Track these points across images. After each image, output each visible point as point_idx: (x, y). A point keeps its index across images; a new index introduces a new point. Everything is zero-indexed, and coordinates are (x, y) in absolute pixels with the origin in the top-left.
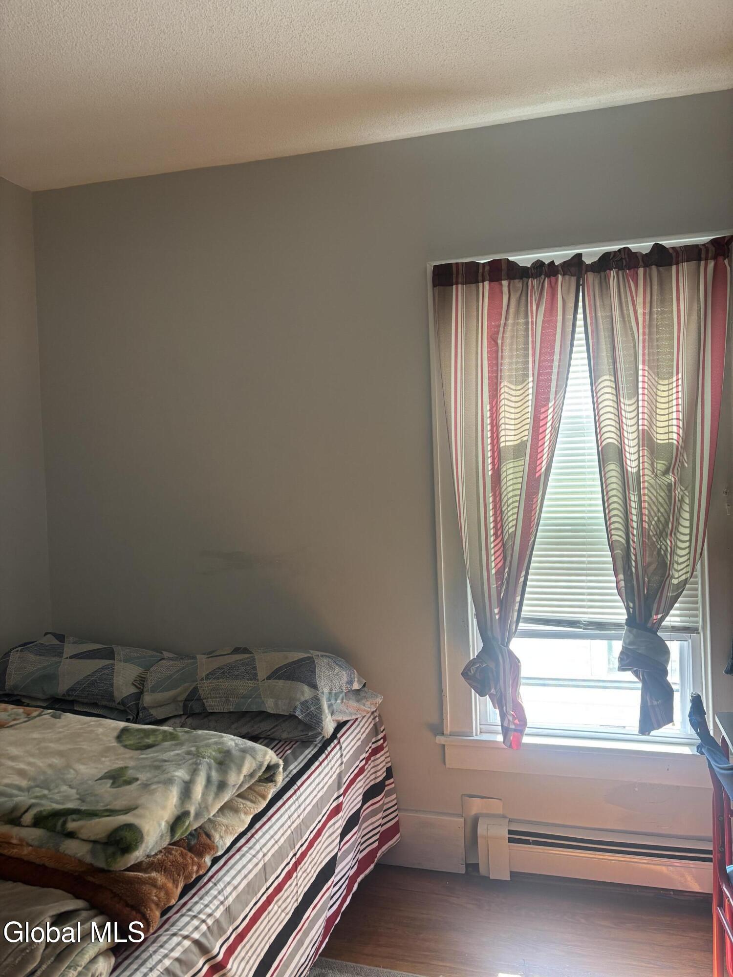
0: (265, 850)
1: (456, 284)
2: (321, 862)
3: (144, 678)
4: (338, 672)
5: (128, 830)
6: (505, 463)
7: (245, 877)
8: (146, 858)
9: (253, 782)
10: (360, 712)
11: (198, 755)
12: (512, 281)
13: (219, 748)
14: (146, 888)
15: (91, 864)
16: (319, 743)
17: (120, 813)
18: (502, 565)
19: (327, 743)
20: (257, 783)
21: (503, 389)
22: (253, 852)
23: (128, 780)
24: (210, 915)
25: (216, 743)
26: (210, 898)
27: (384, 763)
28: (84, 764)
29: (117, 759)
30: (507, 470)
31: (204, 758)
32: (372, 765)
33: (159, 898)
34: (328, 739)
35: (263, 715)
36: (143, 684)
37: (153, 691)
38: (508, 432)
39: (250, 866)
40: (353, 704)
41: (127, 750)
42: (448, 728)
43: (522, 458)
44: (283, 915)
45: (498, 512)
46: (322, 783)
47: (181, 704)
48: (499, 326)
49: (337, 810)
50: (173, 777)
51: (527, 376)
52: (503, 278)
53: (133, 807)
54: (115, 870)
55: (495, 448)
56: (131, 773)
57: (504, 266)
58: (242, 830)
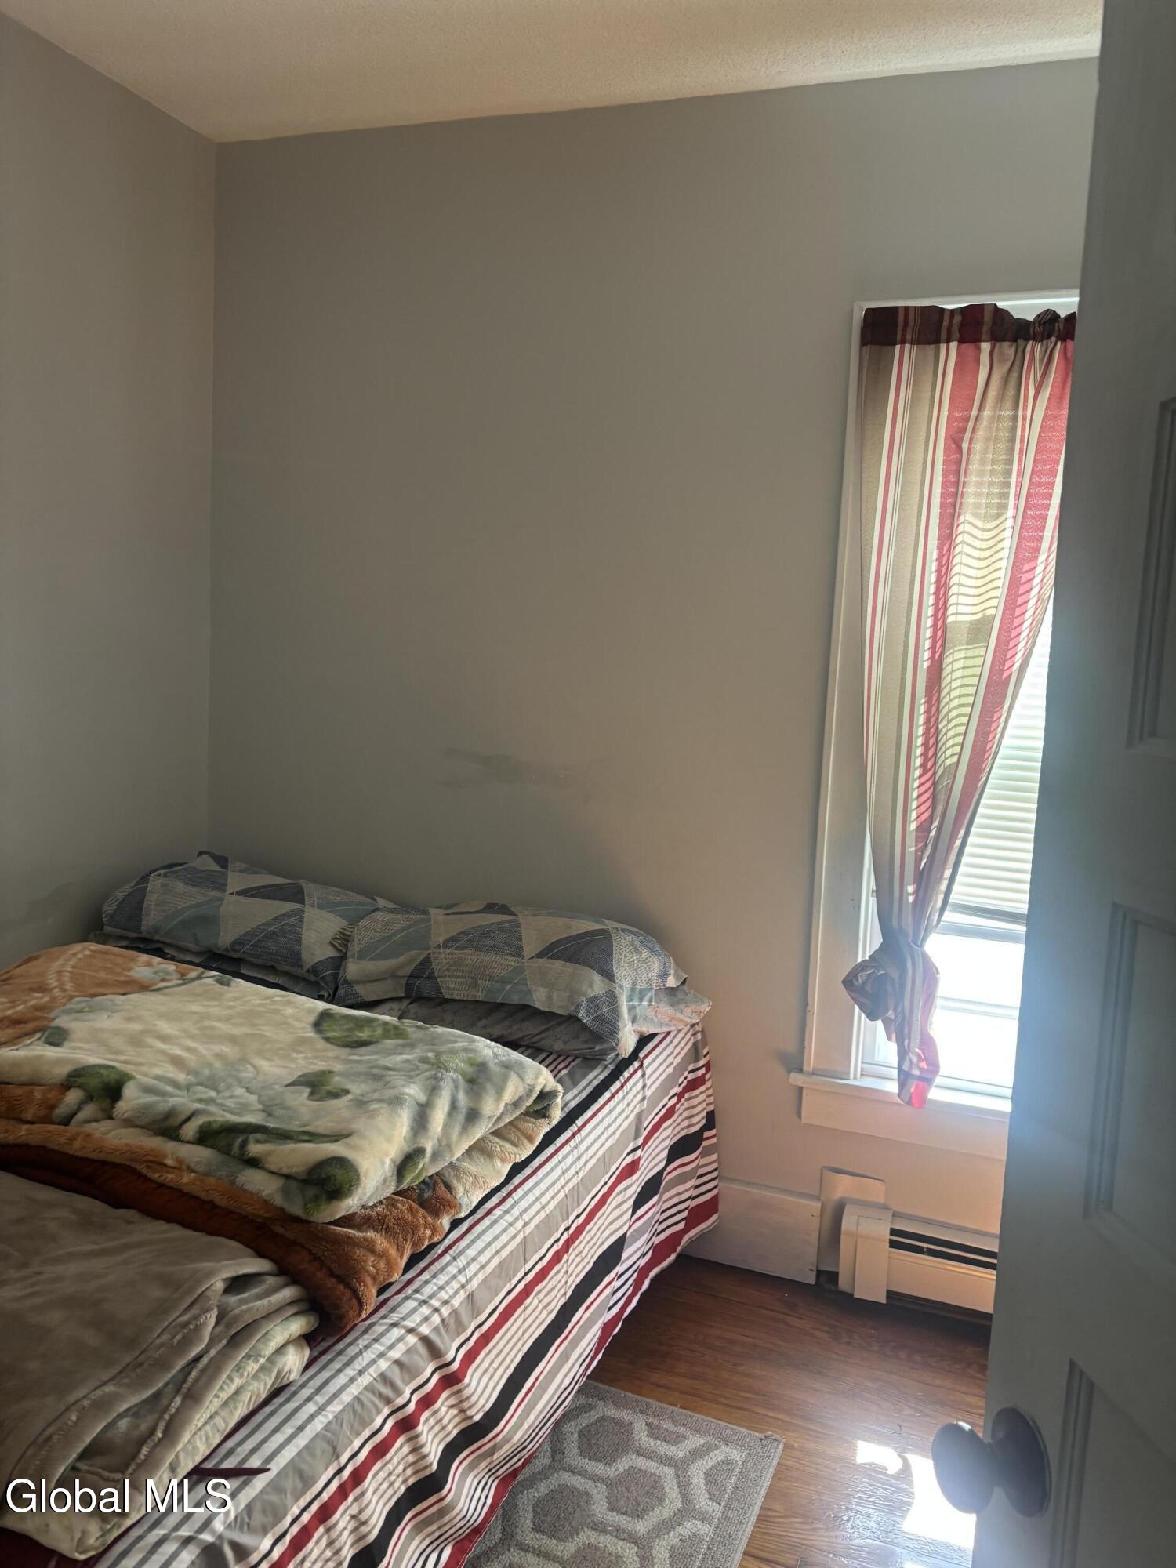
0: (526, 1217)
1: (901, 344)
2: (602, 1243)
3: (349, 936)
4: (647, 958)
5: (339, 1166)
6: (951, 651)
7: (497, 1252)
8: (361, 1210)
9: (517, 1115)
10: (675, 1022)
11: (438, 1065)
12: (998, 344)
13: (470, 1058)
14: (360, 1253)
15: (282, 1209)
16: (610, 1063)
17: (325, 1139)
18: (929, 817)
19: (623, 1065)
20: (523, 1117)
21: (962, 525)
22: (509, 1218)
23: (335, 1090)
24: (446, 1302)
25: (465, 1050)
26: (447, 1279)
27: (704, 1105)
28: (268, 1059)
29: (316, 1057)
30: (953, 661)
31: (447, 1070)
32: (686, 1105)
33: (377, 1270)
34: (624, 1059)
35: (527, 1011)
36: (346, 945)
37: (361, 956)
38: (962, 599)
39: (505, 1238)
40: (665, 1009)
41: (329, 1046)
42: (811, 1062)
43: (982, 644)
44: (545, 1313)
45: (932, 730)
46: (613, 1125)
47: (404, 982)
48: (967, 419)
49: (632, 1168)
50: (403, 1094)
51: (1003, 507)
52: (983, 338)
53: (345, 1133)
54: (316, 1221)
55: (940, 623)
56: (337, 1081)
57: (987, 317)
58: (496, 1184)
